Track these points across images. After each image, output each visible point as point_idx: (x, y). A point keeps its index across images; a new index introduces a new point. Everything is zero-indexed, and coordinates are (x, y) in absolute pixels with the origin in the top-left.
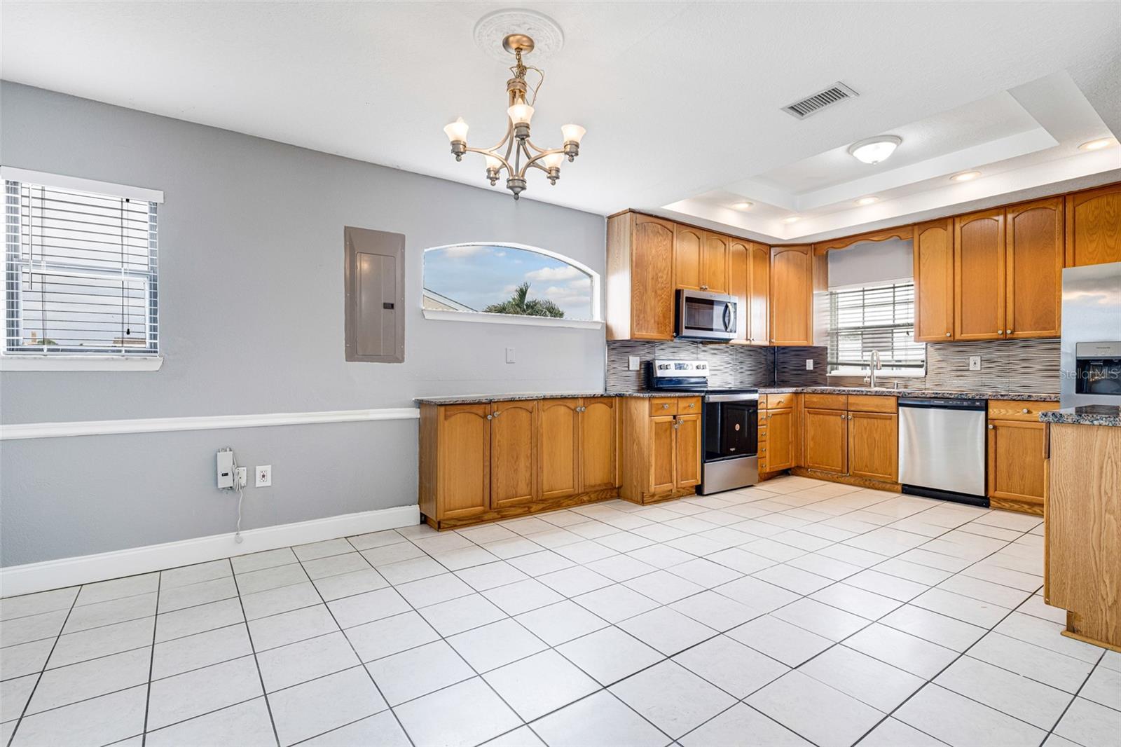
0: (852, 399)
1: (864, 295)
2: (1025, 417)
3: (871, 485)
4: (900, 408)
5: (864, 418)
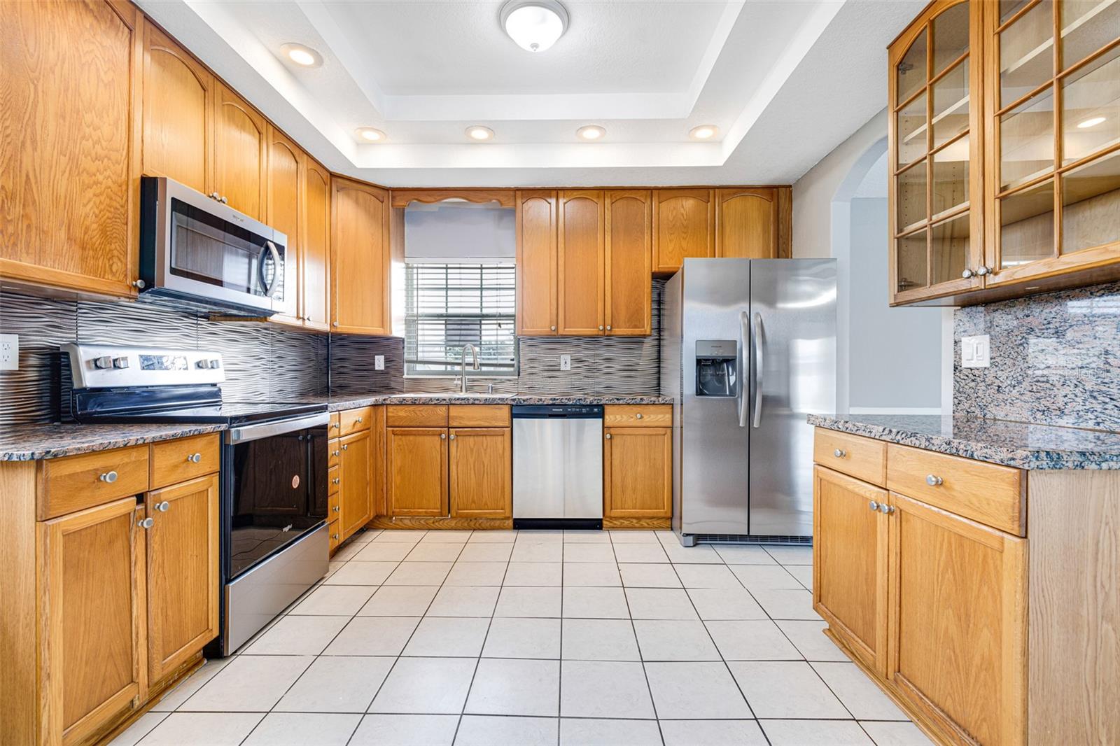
0: (454, 411)
1: (447, 274)
2: (638, 423)
3: (477, 525)
4: (514, 419)
5: (470, 435)
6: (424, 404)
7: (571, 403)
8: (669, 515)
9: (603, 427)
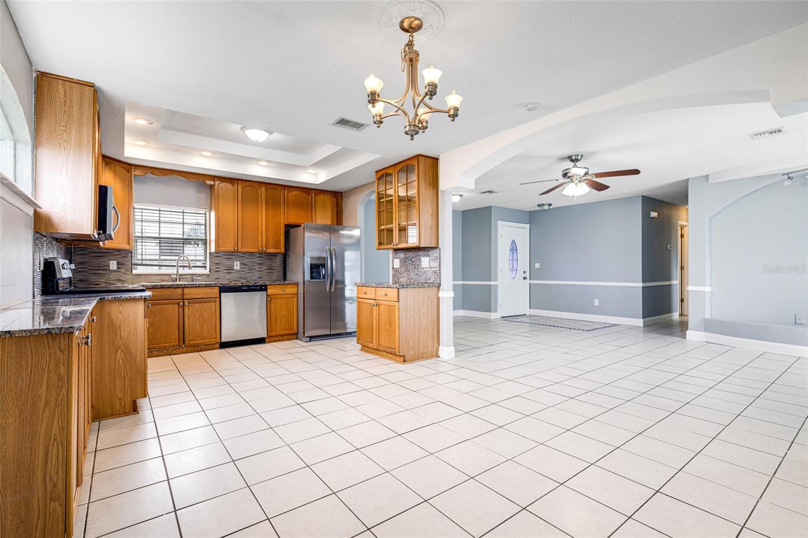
0: (186, 291)
2: (283, 293)
3: (199, 349)
4: (222, 294)
5: (196, 303)
6: (168, 288)
7: (251, 284)
8: (296, 332)
9: (267, 295)
